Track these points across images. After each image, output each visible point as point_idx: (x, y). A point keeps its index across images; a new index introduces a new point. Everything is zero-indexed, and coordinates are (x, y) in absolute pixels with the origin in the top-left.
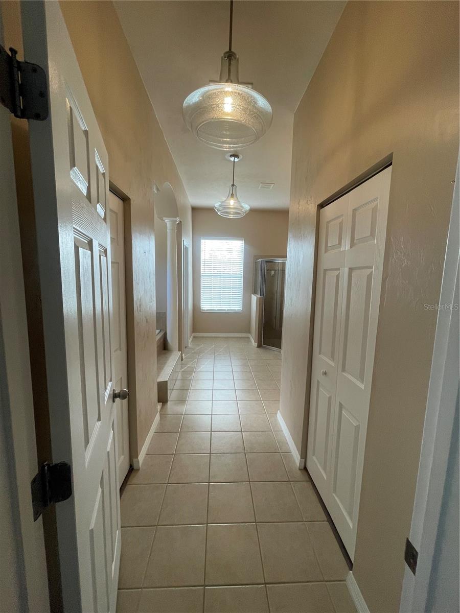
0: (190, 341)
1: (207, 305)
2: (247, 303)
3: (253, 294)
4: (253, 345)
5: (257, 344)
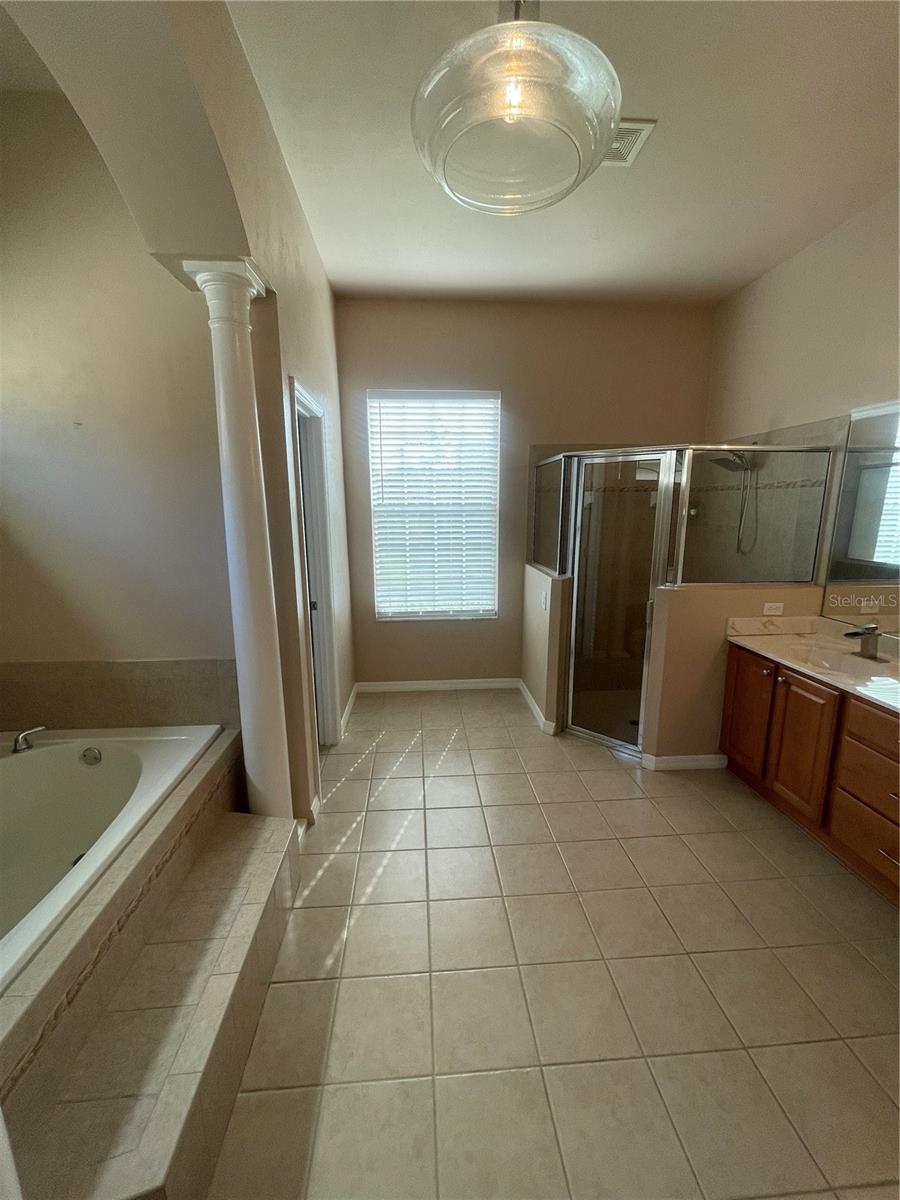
0: (343, 722)
1: (392, 600)
2: (513, 593)
3: (529, 562)
4: (542, 726)
5: (554, 724)
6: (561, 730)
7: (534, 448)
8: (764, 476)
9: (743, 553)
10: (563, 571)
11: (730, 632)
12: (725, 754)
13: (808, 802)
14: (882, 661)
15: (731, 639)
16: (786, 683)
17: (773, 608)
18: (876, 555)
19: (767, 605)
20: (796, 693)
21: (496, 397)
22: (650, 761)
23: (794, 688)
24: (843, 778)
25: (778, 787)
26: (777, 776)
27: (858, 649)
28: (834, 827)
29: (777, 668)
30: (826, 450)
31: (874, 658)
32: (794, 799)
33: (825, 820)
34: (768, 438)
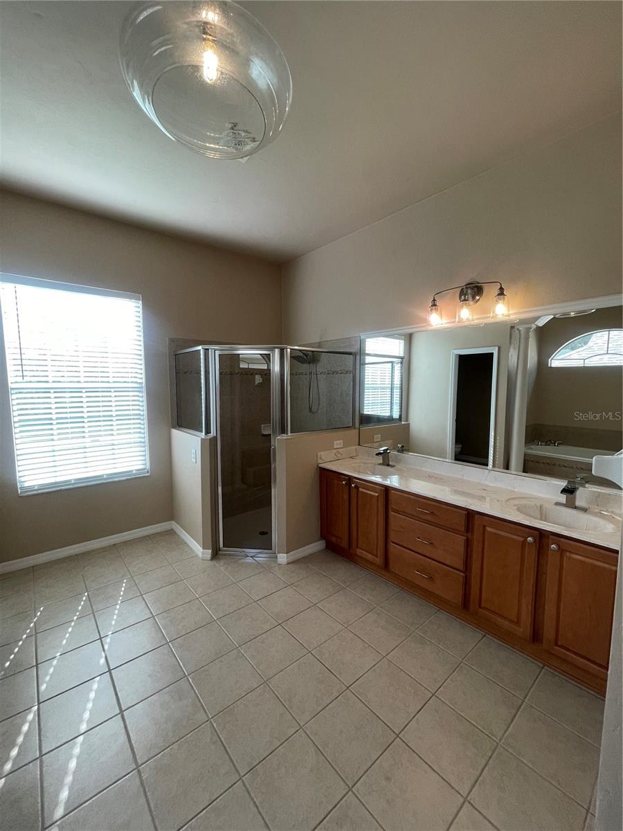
1: (36, 473)
2: (163, 454)
3: (174, 427)
4: (200, 555)
5: (210, 551)
6: (216, 555)
7: (172, 340)
8: (320, 367)
9: (313, 413)
10: (208, 432)
11: (320, 461)
12: (324, 539)
13: (376, 556)
14: (393, 466)
15: (321, 465)
16: (357, 487)
17: (338, 443)
18: (365, 410)
19: (335, 442)
20: (362, 492)
21: (138, 299)
22: (283, 558)
23: (360, 489)
24: (392, 536)
25: (359, 552)
26: (357, 544)
27: (381, 461)
28: (391, 566)
29: (350, 479)
30: (350, 354)
31: (388, 465)
32: (370, 557)
33: (386, 565)
34: (320, 345)
